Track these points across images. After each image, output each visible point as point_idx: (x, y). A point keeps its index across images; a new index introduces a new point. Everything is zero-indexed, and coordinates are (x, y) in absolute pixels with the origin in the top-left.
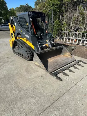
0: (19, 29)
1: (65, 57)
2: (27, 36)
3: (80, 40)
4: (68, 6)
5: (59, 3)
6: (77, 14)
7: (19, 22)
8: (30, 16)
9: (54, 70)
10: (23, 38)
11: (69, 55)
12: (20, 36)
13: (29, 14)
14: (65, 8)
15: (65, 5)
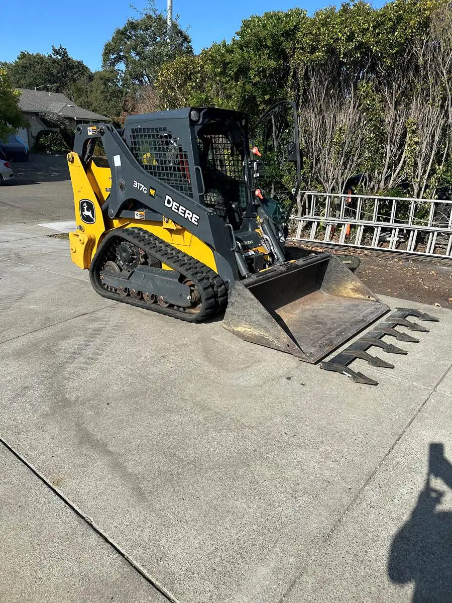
0: (136, 185)
1: (342, 300)
2: (188, 215)
3: (369, 230)
4: (306, 77)
5: (273, 64)
6: (346, 117)
7: (132, 149)
8: (197, 128)
9: (328, 349)
10: (160, 223)
11: (356, 290)
12: (138, 215)
13: (191, 120)
14: (295, 87)
15: (295, 74)
